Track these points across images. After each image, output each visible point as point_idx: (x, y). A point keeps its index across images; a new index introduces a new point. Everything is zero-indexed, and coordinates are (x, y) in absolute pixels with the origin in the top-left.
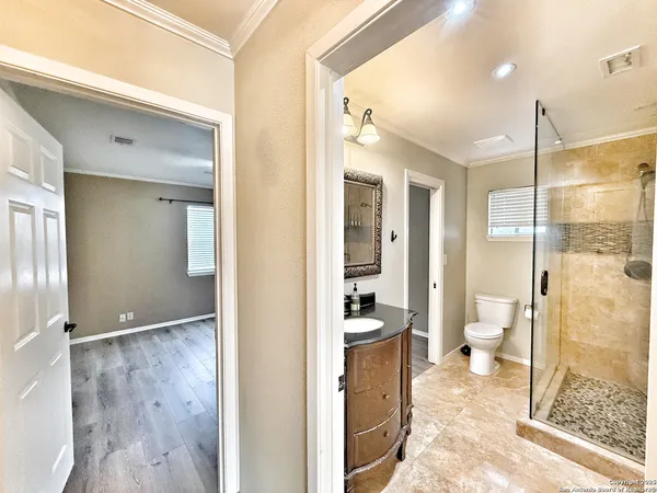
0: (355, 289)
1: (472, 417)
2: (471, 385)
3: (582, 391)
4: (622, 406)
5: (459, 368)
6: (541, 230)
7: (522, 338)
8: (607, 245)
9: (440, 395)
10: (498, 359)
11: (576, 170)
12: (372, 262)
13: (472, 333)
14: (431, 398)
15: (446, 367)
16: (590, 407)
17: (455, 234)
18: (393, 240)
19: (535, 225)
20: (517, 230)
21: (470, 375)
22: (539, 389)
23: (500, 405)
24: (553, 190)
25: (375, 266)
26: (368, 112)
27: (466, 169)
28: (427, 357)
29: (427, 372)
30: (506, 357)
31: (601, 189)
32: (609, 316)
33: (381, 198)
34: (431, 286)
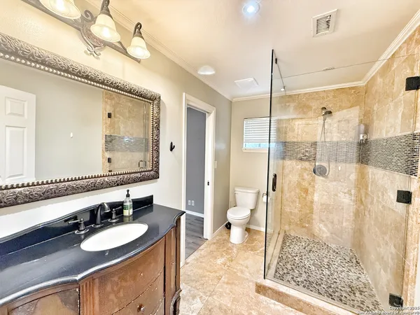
0: (128, 196)
1: (228, 283)
2: (229, 254)
3: (292, 246)
4: (311, 254)
5: (224, 240)
6: (273, 145)
7: (261, 215)
8: (306, 156)
9: (208, 267)
10: (248, 230)
11: (291, 109)
12: (150, 169)
13: (232, 216)
14: (201, 271)
15: (215, 241)
16: (297, 258)
17: (223, 146)
18: (172, 149)
19: (269, 142)
20: (260, 145)
21: (230, 245)
22: (270, 250)
23: (247, 267)
24: (279, 121)
25: (152, 173)
26: (139, 26)
27: (231, 102)
28: (203, 234)
29: (202, 247)
30: (252, 227)
31: (304, 121)
32: (305, 198)
33: (159, 113)
34: (206, 183)
